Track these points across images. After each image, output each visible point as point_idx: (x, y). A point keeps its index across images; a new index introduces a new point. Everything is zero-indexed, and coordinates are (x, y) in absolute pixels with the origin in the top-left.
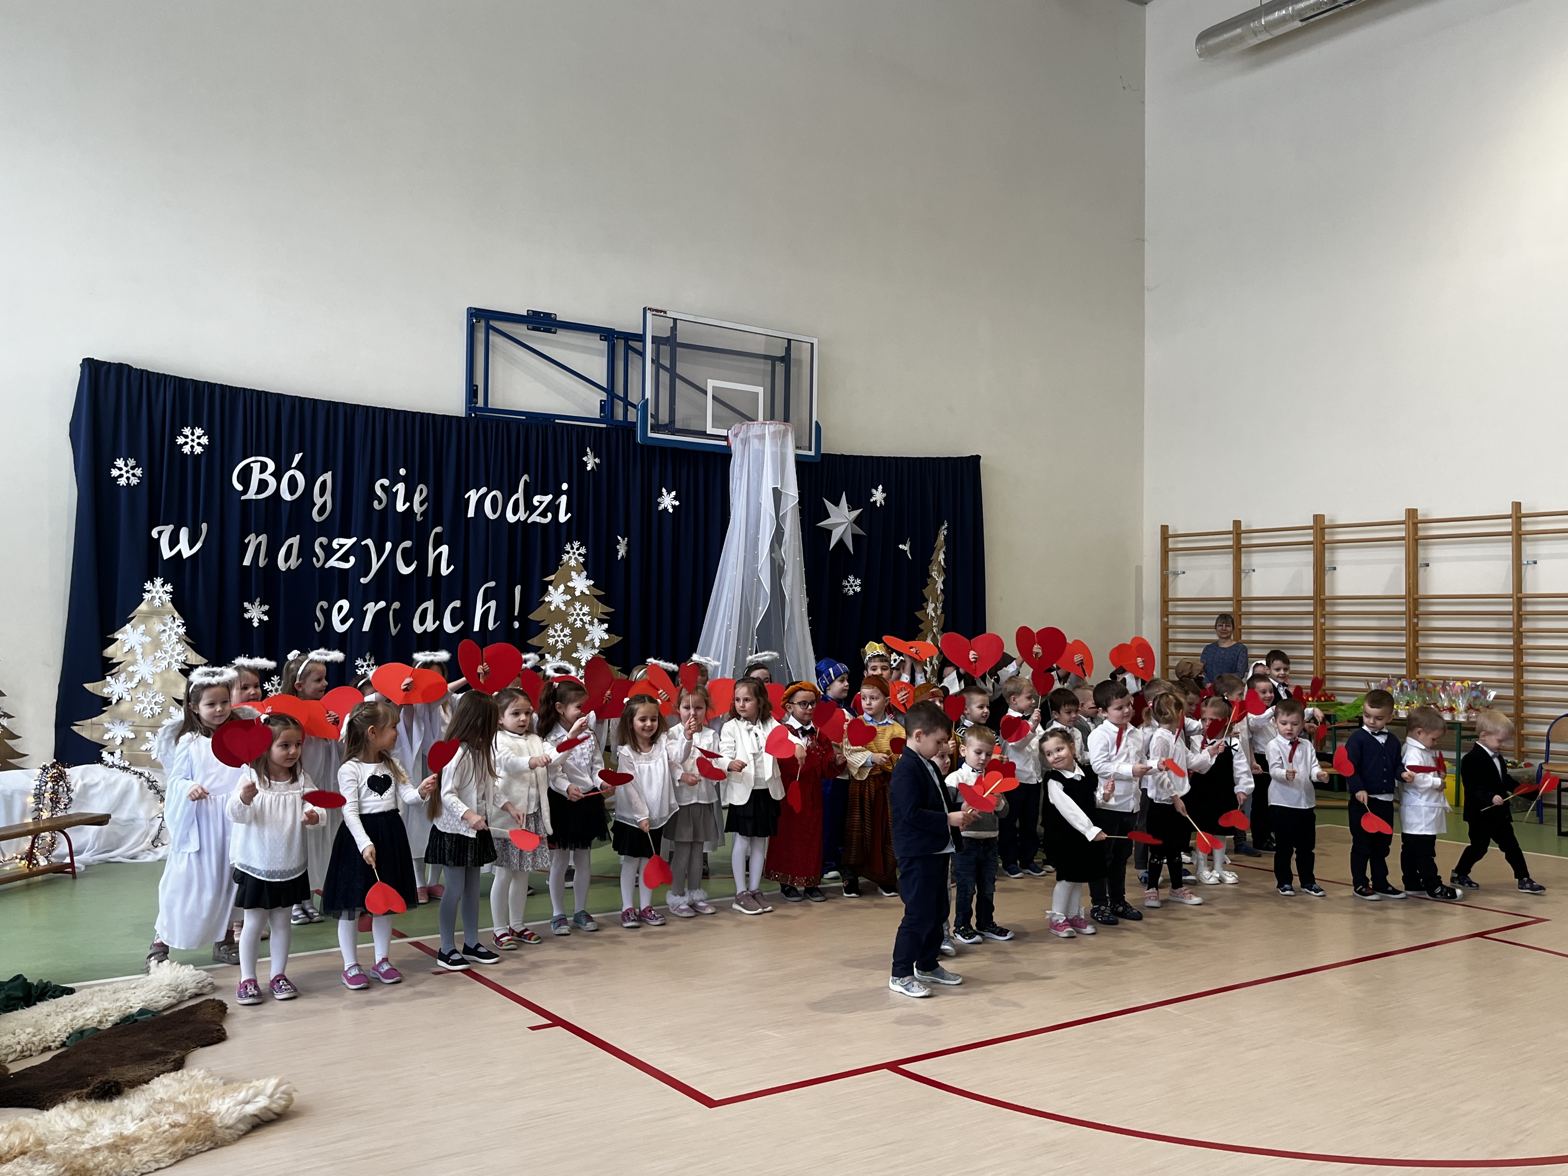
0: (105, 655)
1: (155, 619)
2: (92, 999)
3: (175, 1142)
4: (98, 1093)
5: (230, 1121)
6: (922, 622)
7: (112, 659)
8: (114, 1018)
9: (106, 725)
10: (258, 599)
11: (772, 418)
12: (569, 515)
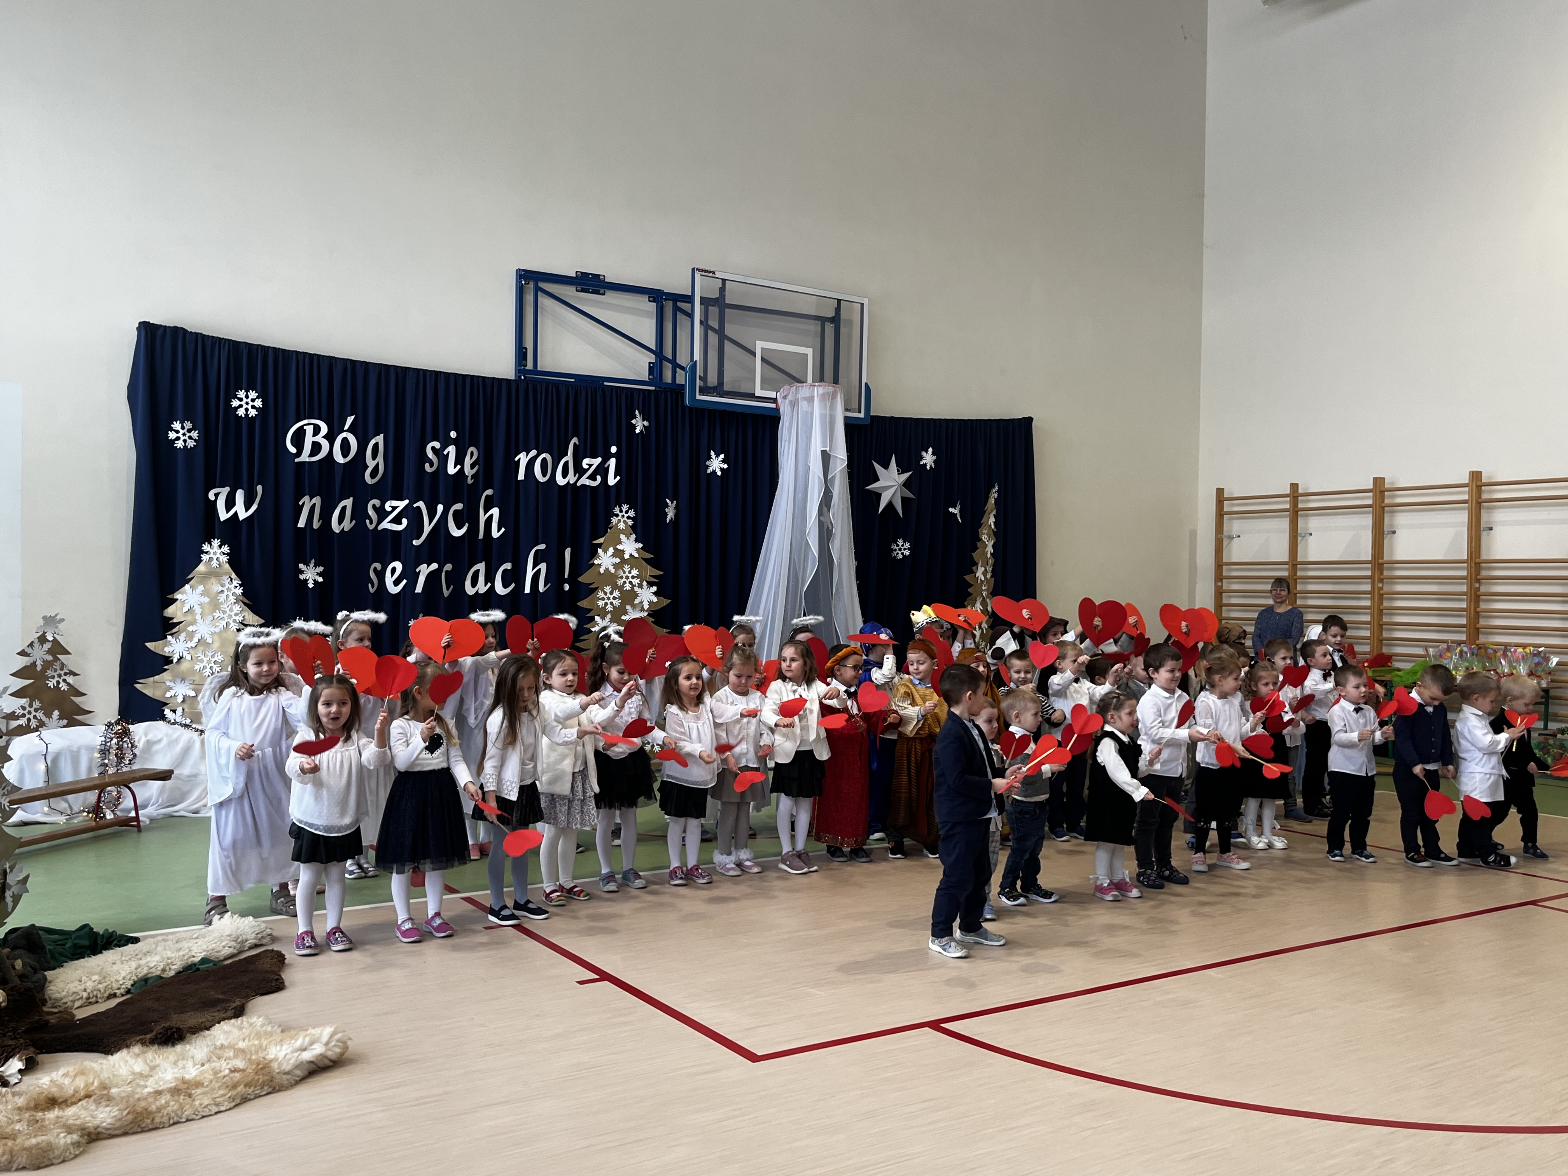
0: (165, 615)
1: (213, 580)
2: (156, 948)
3: (234, 1087)
4: (161, 1038)
5: (287, 1067)
6: (971, 585)
7: (172, 619)
8: (177, 966)
9: (168, 683)
10: (313, 561)
11: (822, 379)
12: (618, 478)
